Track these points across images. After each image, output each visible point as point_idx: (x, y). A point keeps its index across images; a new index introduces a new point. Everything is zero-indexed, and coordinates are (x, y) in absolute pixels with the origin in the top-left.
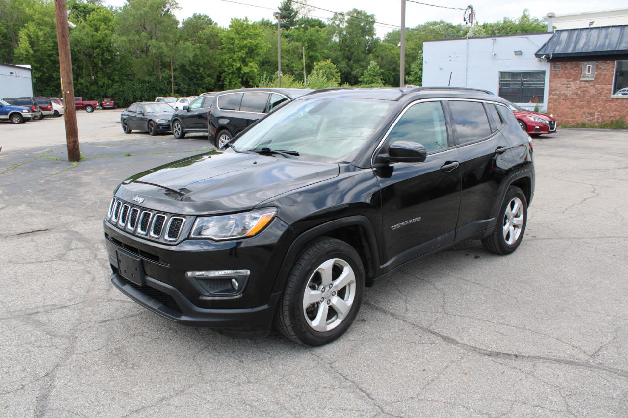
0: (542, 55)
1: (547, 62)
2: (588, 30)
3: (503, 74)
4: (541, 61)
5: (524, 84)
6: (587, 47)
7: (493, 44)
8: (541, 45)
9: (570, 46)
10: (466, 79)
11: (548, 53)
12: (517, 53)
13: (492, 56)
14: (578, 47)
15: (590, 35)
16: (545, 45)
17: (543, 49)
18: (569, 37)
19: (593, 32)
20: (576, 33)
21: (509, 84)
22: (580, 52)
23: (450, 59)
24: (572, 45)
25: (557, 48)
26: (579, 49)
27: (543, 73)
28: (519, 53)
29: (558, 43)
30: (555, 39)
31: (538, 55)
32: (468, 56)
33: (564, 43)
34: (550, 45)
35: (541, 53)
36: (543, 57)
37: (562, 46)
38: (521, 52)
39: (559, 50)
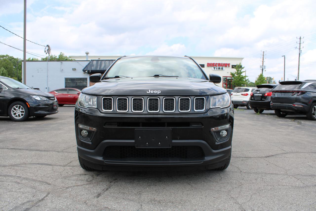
0: (86, 70)
1: (88, 74)
2: (104, 61)
3: (66, 79)
4: (85, 73)
5: (78, 84)
6: (105, 68)
7: (61, 64)
8: (85, 66)
9: (98, 67)
10: (48, 82)
11: (88, 70)
12: (73, 69)
13: (61, 70)
14: (101, 68)
15: (105, 63)
16: (86, 66)
17: (86, 68)
18: (97, 63)
19: (107, 61)
20: (100, 62)
21: (70, 84)
22: (103, 70)
23: (38, 71)
24: (99, 67)
25: (92, 68)
26: (102, 69)
27: (86, 79)
28: (74, 70)
29: (93, 65)
30: (91, 63)
31: (84, 71)
32: (48, 70)
33: (95, 65)
34: (89, 66)
35: (85, 70)
36: (87, 71)
37: (95, 67)
38: (75, 69)
39: (93, 68)
